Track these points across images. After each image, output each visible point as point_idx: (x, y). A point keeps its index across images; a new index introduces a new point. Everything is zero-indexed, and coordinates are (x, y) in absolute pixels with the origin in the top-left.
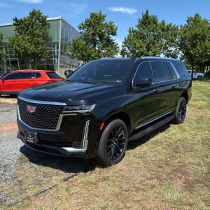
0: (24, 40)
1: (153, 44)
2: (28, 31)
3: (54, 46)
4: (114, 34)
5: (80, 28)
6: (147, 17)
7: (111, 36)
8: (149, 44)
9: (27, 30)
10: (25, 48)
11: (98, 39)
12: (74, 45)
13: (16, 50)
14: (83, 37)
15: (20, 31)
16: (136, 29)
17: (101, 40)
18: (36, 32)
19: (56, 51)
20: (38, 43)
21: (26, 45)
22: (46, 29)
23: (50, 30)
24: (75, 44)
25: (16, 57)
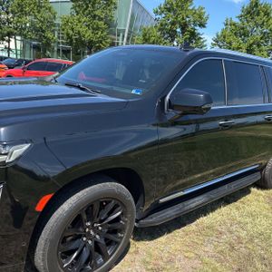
0: (80, 22)
1: (259, 46)
2: (87, 11)
3: (119, 35)
4: (202, 25)
5: (156, 12)
6: (257, 4)
7: (197, 28)
8: (251, 45)
9: (86, 9)
10: (79, 33)
11: (178, 30)
12: (144, 35)
13: (68, 34)
14: (159, 25)
15: (78, 9)
16: (236, 21)
17: (183, 33)
18: (97, 13)
19: (120, 42)
20: (98, 29)
21: (81, 30)
22: (110, 10)
23: (117, 12)
24: (146, 35)
25: (67, 44)
